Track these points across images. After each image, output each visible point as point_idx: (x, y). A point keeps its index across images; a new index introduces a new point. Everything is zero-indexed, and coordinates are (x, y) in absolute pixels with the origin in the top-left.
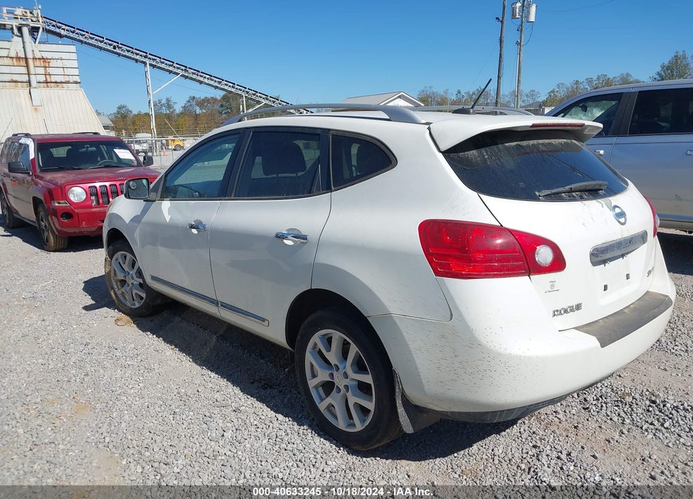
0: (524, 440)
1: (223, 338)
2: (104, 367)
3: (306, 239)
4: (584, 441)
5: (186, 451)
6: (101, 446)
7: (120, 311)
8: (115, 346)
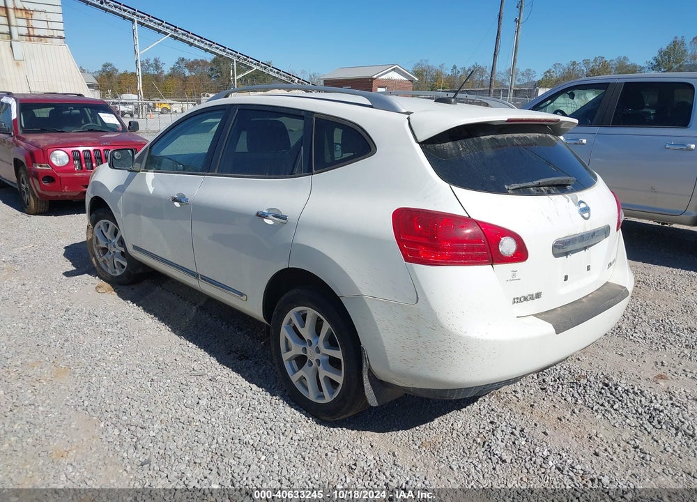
0: (482, 417)
1: (202, 309)
2: (84, 334)
3: (286, 219)
4: (538, 418)
5: (162, 417)
6: (79, 409)
7: (101, 278)
8: (95, 313)
